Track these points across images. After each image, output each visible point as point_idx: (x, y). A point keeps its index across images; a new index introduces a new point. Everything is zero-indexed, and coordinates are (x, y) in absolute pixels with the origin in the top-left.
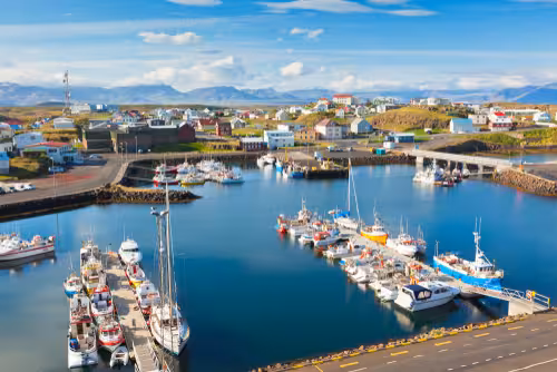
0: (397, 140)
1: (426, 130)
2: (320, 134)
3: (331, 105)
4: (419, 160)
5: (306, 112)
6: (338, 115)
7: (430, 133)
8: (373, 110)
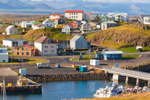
0: (105, 58)
1: (138, 47)
2: (37, 51)
3: (62, 21)
4: (115, 77)
5: (35, 28)
6: (64, 31)
7: (141, 50)
8: (98, 26)
